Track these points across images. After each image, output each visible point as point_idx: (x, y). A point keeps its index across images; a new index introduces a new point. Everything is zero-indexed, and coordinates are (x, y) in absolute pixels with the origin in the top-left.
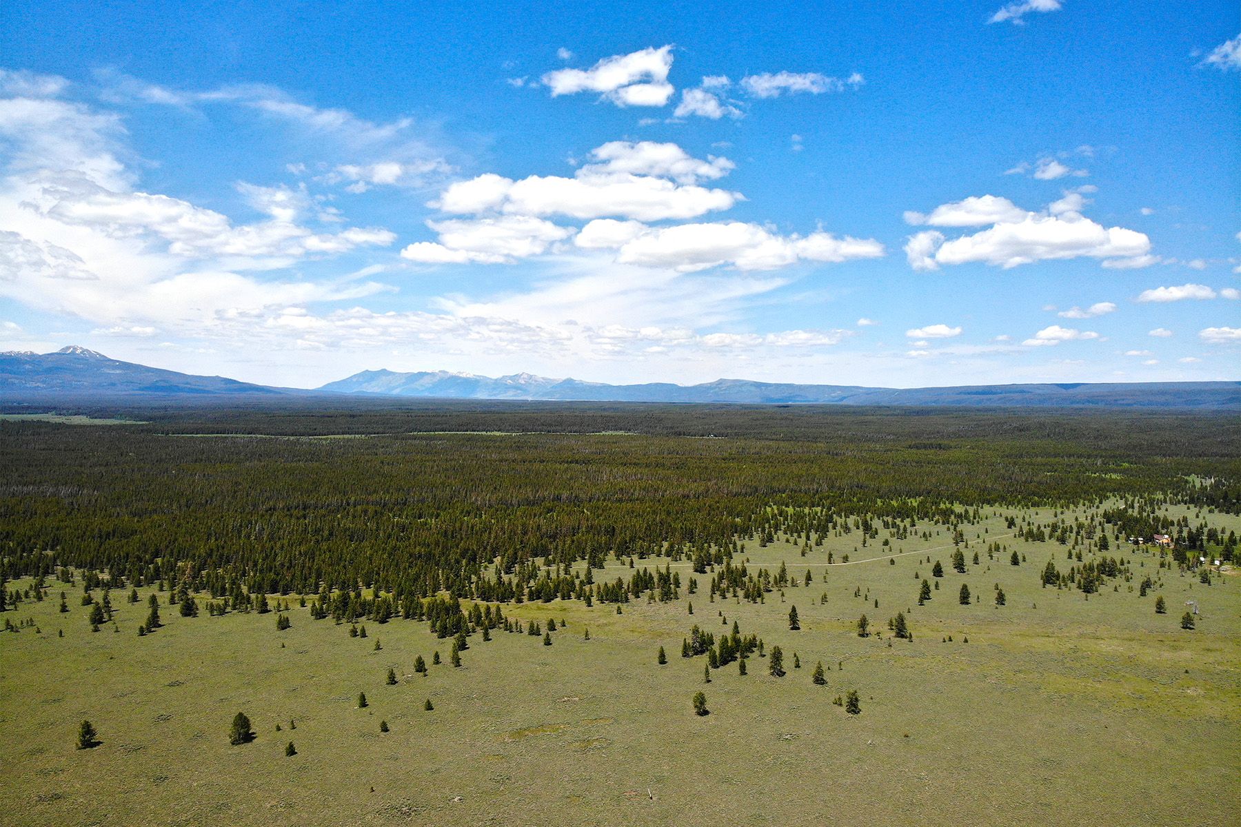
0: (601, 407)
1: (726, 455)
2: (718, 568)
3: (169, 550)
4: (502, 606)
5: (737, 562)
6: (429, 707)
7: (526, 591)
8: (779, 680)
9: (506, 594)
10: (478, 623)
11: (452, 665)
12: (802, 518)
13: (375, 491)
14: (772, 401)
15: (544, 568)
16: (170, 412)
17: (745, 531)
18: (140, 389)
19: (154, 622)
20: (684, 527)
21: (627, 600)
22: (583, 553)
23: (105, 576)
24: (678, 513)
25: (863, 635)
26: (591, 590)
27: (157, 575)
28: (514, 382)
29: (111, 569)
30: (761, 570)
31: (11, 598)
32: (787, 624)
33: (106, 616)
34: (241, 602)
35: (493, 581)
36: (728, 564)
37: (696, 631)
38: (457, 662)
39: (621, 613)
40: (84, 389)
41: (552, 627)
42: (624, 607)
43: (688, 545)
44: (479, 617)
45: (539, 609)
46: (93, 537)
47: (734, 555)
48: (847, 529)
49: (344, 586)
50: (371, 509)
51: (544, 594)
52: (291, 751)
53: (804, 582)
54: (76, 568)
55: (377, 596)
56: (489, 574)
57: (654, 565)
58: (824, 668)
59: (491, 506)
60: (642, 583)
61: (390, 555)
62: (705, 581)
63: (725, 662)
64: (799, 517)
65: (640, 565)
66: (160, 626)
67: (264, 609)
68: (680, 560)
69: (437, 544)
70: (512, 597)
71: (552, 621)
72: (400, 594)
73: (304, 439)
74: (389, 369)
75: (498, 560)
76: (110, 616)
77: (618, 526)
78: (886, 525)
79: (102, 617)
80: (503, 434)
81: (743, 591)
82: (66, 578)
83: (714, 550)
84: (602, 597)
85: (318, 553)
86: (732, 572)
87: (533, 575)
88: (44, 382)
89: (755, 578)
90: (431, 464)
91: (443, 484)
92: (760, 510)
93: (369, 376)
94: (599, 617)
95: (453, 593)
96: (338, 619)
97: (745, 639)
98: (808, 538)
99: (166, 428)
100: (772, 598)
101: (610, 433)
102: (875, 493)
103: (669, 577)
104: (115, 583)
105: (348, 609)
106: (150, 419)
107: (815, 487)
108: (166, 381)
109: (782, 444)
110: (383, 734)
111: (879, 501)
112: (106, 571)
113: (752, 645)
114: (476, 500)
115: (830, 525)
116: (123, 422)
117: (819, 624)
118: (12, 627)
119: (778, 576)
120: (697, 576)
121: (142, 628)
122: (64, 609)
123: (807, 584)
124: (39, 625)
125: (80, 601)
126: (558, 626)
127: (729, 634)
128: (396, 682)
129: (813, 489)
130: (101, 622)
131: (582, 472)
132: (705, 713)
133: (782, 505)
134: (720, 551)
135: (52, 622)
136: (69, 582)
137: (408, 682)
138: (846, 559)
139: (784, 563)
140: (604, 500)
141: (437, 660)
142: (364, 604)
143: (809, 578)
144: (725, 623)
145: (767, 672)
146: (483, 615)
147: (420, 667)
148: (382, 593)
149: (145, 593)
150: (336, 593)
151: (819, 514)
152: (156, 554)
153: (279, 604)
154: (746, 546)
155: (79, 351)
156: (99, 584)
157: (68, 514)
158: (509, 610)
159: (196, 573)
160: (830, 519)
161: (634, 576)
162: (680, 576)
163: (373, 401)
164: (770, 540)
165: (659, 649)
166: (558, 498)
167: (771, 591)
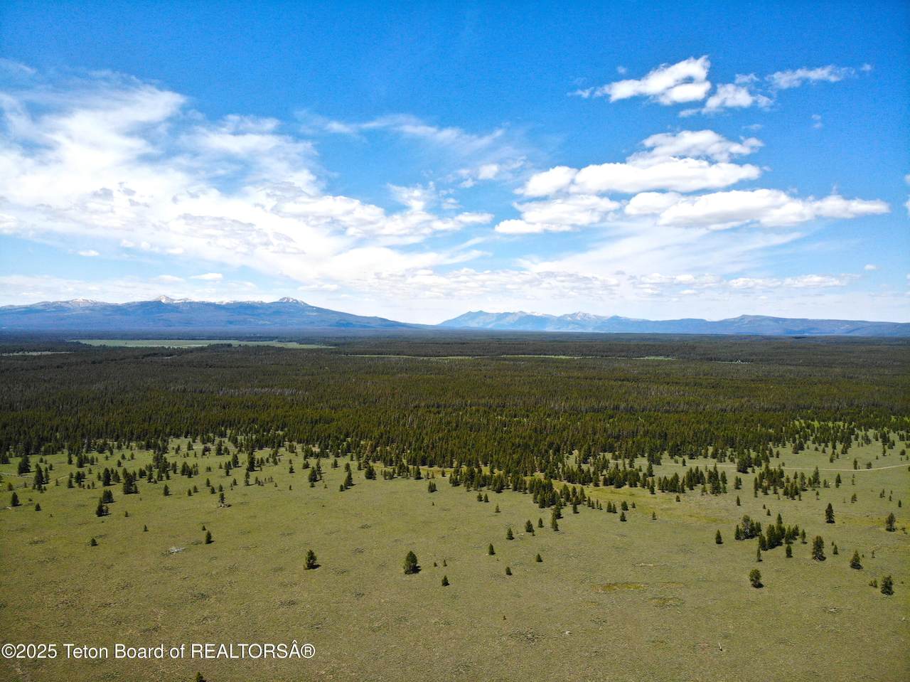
0: (642, 337)
1: (753, 377)
2: (758, 470)
3: (355, 433)
4: (585, 487)
5: (774, 465)
6: (539, 560)
7: (601, 478)
8: (821, 563)
9: (586, 479)
10: (568, 499)
11: (553, 530)
12: (828, 430)
13: (483, 397)
14: (790, 333)
15: (611, 461)
16: (349, 340)
17: (779, 440)
18: (330, 326)
19: (349, 483)
20: (726, 435)
21: (683, 491)
22: (643, 452)
23: (316, 449)
24: (718, 423)
25: (890, 529)
26: (653, 482)
27: (348, 450)
28: (573, 319)
29: (320, 445)
30: (796, 473)
31: (258, 463)
32: (824, 518)
33: (318, 477)
34: (403, 471)
35: (575, 468)
36: (767, 467)
37: (746, 520)
38: (556, 527)
39: (679, 501)
40: (293, 325)
41: (625, 507)
42: (681, 496)
43: (730, 449)
44: (568, 495)
45: (612, 492)
46: (308, 423)
47: (771, 459)
48: (868, 441)
49: (469, 465)
50: (482, 409)
51: (615, 481)
52: (446, 583)
53: (834, 484)
54: (298, 443)
55: (492, 472)
56: (572, 461)
57: (704, 464)
58: (860, 555)
59: (565, 412)
60: (695, 479)
61: (499, 443)
62: (749, 479)
63: (772, 546)
64: (825, 430)
65: (693, 464)
66: (353, 485)
67: (418, 477)
68: (725, 461)
69: (530, 438)
70: (591, 482)
71: (625, 503)
72: (508, 472)
73: (433, 359)
74: (485, 310)
75: (576, 452)
76: (321, 477)
77: (670, 431)
78: (902, 438)
79: (316, 477)
80: (567, 357)
81: (782, 490)
82: (292, 450)
83: (753, 455)
84: (663, 487)
85: (450, 439)
86: (772, 474)
87: (605, 466)
88: (269, 321)
89: (792, 480)
90: (519, 378)
91: (529, 393)
92: (789, 423)
93: (471, 315)
94: (662, 503)
95: (546, 474)
96: (468, 487)
97: (789, 529)
98: (834, 447)
99: (347, 351)
100: (808, 495)
101: (652, 358)
102: (890, 411)
103: (717, 475)
104: (323, 454)
105: (474, 481)
106: (336, 345)
107: (836, 405)
108: (345, 320)
109: (802, 369)
110: (508, 577)
111: (893, 417)
112: (317, 446)
113: (794, 534)
114: (554, 406)
115: (853, 437)
116: (319, 347)
117: (851, 519)
118: (259, 482)
119: (812, 479)
120: (740, 475)
121: (342, 486)
122: (291, 471)
123: (837, 486)
124: (276, 481)
125: (301, 466)
126: (630, 507)
127: (774, 523)
128: (513, 538)
129: (835, 407)
130: (316, 481)
131: (633, 388)
132: (760, 586)
133: (808, 419)
134: (758, 456)
135: (284, 480)
136: (294, 452)
137: (521, 539)
138: (869, 466)
139: (817, 468)
140: (655, 411)
141: (541, 525)
142: (485, 478)
143: (838, 481)
144: (769, 514)
145: (810, 556)
146: (571, 493)
147: (529, 528)
148: (496, 470)
149: (342, 461)
150: (464, 469)
151: (842, 428)
152: (347, 435)
153: (428, 474)
154: (780, 452)
155: (291, 300)
156: (312, 454)
157: (291, 407)
158: (589, 490)
159: (374, 449)
160: (852, 432)
161: (688, 472)
162: (727, 475)
163: (475, 333)
164: (802, 448)
165: (716, 532)
166: (617, 408)
167: (806, 490)
